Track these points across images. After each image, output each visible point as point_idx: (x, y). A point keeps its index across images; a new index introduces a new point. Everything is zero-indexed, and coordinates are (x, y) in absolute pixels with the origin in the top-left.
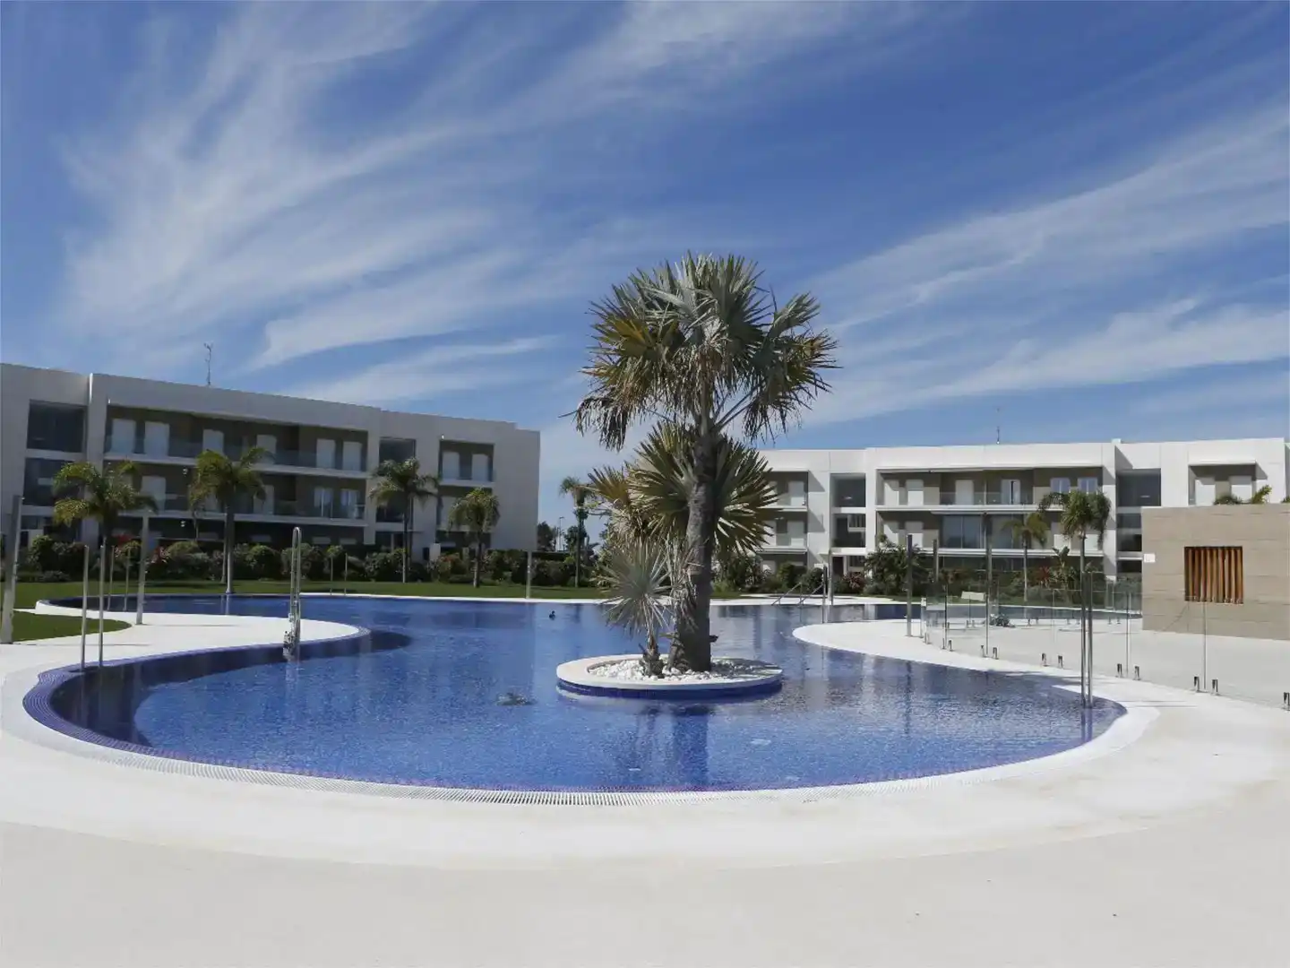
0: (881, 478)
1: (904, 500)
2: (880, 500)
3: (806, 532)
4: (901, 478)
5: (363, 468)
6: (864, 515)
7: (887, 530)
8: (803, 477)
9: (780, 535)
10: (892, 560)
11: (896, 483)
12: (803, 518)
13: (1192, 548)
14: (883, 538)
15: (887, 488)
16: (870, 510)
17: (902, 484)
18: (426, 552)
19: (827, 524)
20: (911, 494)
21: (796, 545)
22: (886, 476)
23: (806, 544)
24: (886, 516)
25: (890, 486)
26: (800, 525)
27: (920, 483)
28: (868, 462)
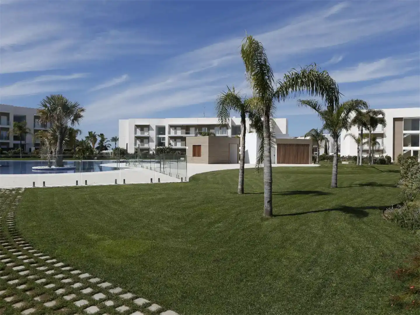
0: (170, 127)
1: (176, 133)
2: (169, 133)
3: (149, 142)
4: (175, 127)
5: (8, 124)
6: (165, 137)
7: (171, 142)
8: (148, 127)
9: (142, 143)
10: (162, 150)
11: (174, 128)
12: (148, 138)
13: (194, 145)
14: (170, 144)
15: (171, 129)
16: (166, 136)
17: (175, 129)
18: (30, 149)
19: (155, 140)
20: (178, 131)
21: (146, 146)
22: (171, 126)
23: (149, 145)
24: (171, 138)
25: (172, 129)
26: (147, 140)
27: (180, 128)
28: (166, 122)
